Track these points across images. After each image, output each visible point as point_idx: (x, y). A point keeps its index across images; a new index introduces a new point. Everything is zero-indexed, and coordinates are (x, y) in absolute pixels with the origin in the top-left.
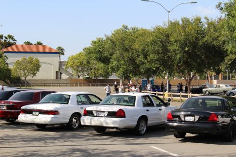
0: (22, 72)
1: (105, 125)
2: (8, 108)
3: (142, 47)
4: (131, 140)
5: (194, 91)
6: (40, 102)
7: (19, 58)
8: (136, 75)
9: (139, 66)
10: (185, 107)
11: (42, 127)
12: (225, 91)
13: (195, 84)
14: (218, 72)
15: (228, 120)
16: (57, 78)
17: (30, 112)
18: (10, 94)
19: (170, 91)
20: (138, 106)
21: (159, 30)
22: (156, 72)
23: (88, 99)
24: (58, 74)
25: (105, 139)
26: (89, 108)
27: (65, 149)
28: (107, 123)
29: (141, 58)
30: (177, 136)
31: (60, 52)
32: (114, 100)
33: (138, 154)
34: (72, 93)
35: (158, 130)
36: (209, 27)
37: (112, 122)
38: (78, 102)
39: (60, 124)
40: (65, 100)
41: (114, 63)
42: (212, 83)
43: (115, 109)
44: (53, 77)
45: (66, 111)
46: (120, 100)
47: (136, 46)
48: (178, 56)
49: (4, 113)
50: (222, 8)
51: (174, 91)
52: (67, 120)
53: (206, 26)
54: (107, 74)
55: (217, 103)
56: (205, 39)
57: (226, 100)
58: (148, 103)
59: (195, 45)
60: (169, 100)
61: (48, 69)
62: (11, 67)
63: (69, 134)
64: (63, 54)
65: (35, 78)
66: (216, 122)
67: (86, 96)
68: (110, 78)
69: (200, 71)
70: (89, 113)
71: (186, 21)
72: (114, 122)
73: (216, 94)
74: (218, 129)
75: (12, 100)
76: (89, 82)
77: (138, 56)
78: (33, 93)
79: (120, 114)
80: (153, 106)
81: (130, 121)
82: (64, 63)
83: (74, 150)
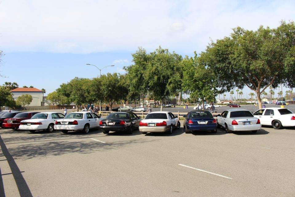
0: (22, 102)
1: (68, 129)
2: (14, 122)
3: (87, 88)
4: (81, 136)
5: (113, 110)
6: (32, 118)
7: (20, 95)
8: (83, 103)
9: (85, 98)
10: (109, 118)
11: (33, 132)
12: (129, 110)
13: (114, 106)
14: (126, 100)
15: (129, 123)
16: (42, 105)
17: (26, 124)
18: (15, 114)
19: (101, 110)
20: (84, 118)
21: (95, 79)
22: (94, 101)
23: (58, 116)
24: (42, 103)
25: (68, 136)
26: (59, 120)
27: (45, 142)
28: (69, 128)
29: (86, 94)
30: (105, 133)
31: (43, 91)
32: (72, 116)
33: (85, 143)
34: (49, 113)
35: (95, 130)
36: (121, 78)
37: (71, 127)
38: (53, 117)
39: (43, 130)
40: (45, 116)
41: (72, 97)
42: (123, 106)
43: (73, 120)
44: (40, 105)
45: (46, 123)
46: (75, 116)
47: (84, 88)
48: (106, 92)
49: (11, 125)
50: (126, 69)
51: (104, 111)
52: (47, 128)
53: (119, 78)
54: (69, 103)
55: (125, 115)
56: (119, 84)
57: (128, 114)
58: (89, 116)
59: (114, 86)
60: (101, 115)
61: (36, 101)
62: (15, 100)
63: (48, 134)
64: (45, 92)
65: (29, 105)
66: (124, 125)
67: (57, 114)
68: (71, 104)
69: (117, 100)
70: (58, 123)
71: (109, 75)
72: (72, 127)
73: (125, 111)
74: (125, 128)
75: (15, 118)
76: (59, 107)
77: (85, 93)
78: (27, 114)
79: (75, 123)
80: (92, 118)
81: (81, 126)
82: (46, 97)
83: (51, 143)
